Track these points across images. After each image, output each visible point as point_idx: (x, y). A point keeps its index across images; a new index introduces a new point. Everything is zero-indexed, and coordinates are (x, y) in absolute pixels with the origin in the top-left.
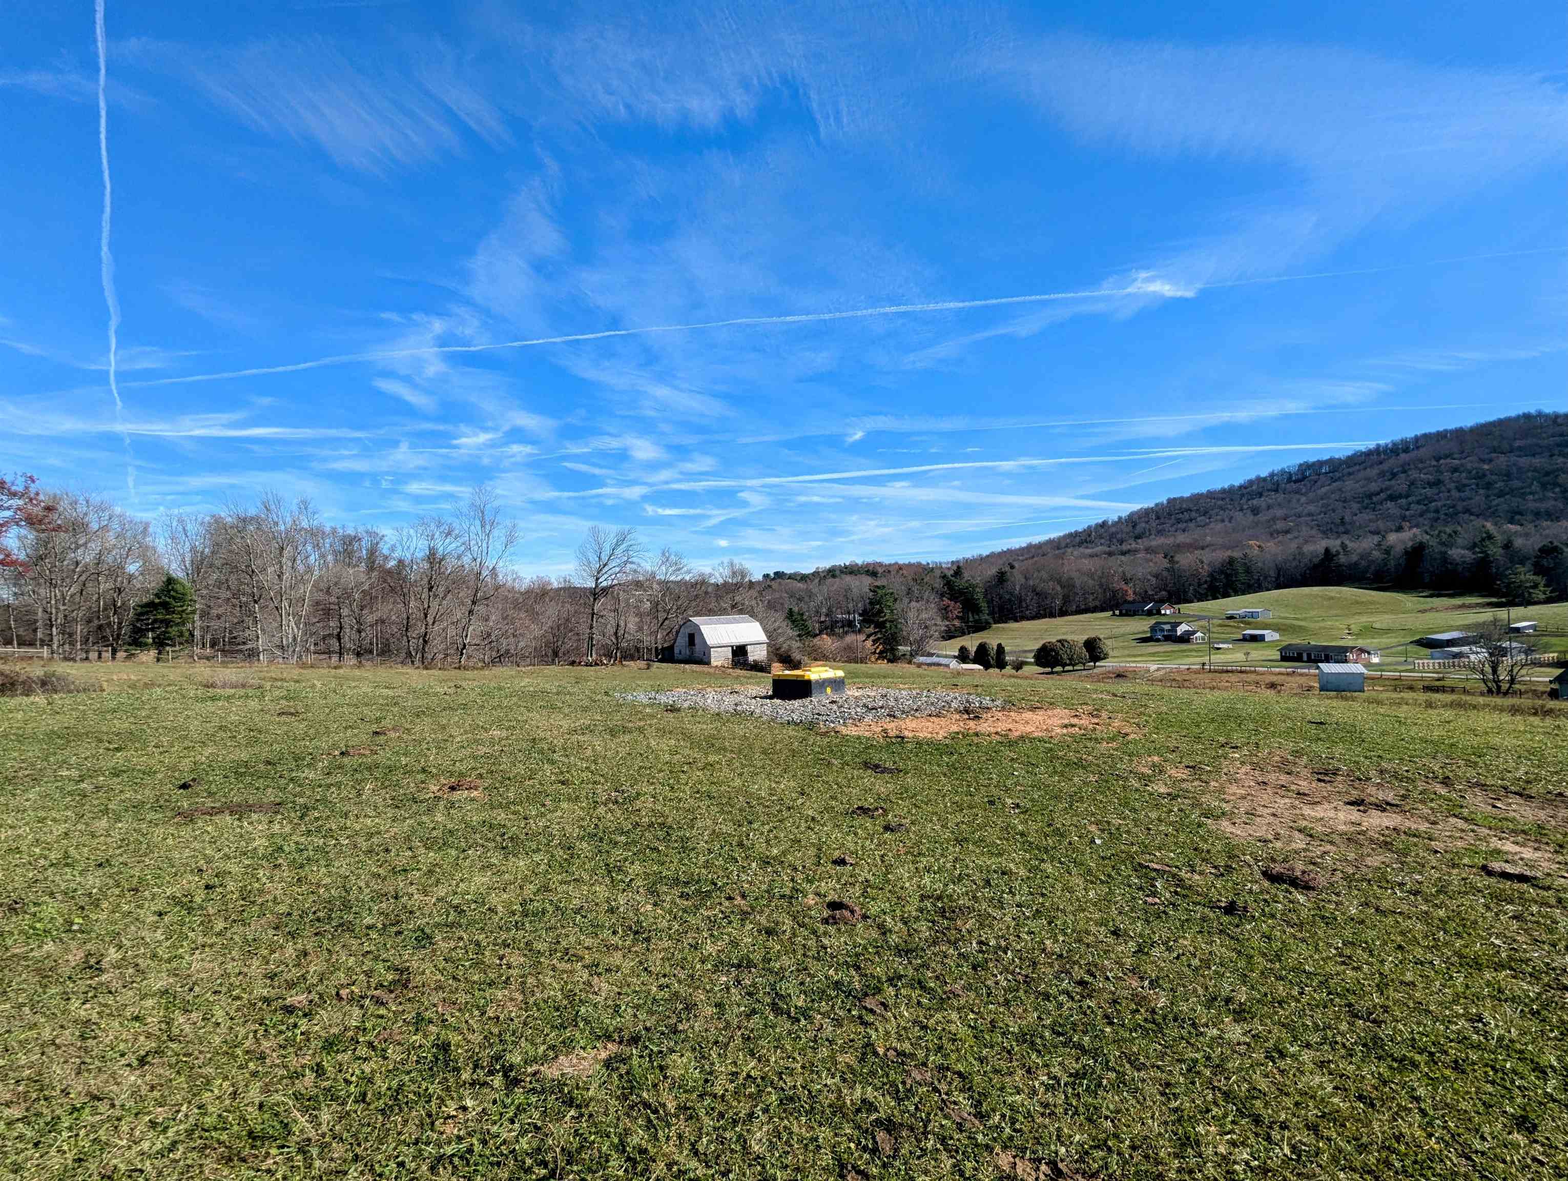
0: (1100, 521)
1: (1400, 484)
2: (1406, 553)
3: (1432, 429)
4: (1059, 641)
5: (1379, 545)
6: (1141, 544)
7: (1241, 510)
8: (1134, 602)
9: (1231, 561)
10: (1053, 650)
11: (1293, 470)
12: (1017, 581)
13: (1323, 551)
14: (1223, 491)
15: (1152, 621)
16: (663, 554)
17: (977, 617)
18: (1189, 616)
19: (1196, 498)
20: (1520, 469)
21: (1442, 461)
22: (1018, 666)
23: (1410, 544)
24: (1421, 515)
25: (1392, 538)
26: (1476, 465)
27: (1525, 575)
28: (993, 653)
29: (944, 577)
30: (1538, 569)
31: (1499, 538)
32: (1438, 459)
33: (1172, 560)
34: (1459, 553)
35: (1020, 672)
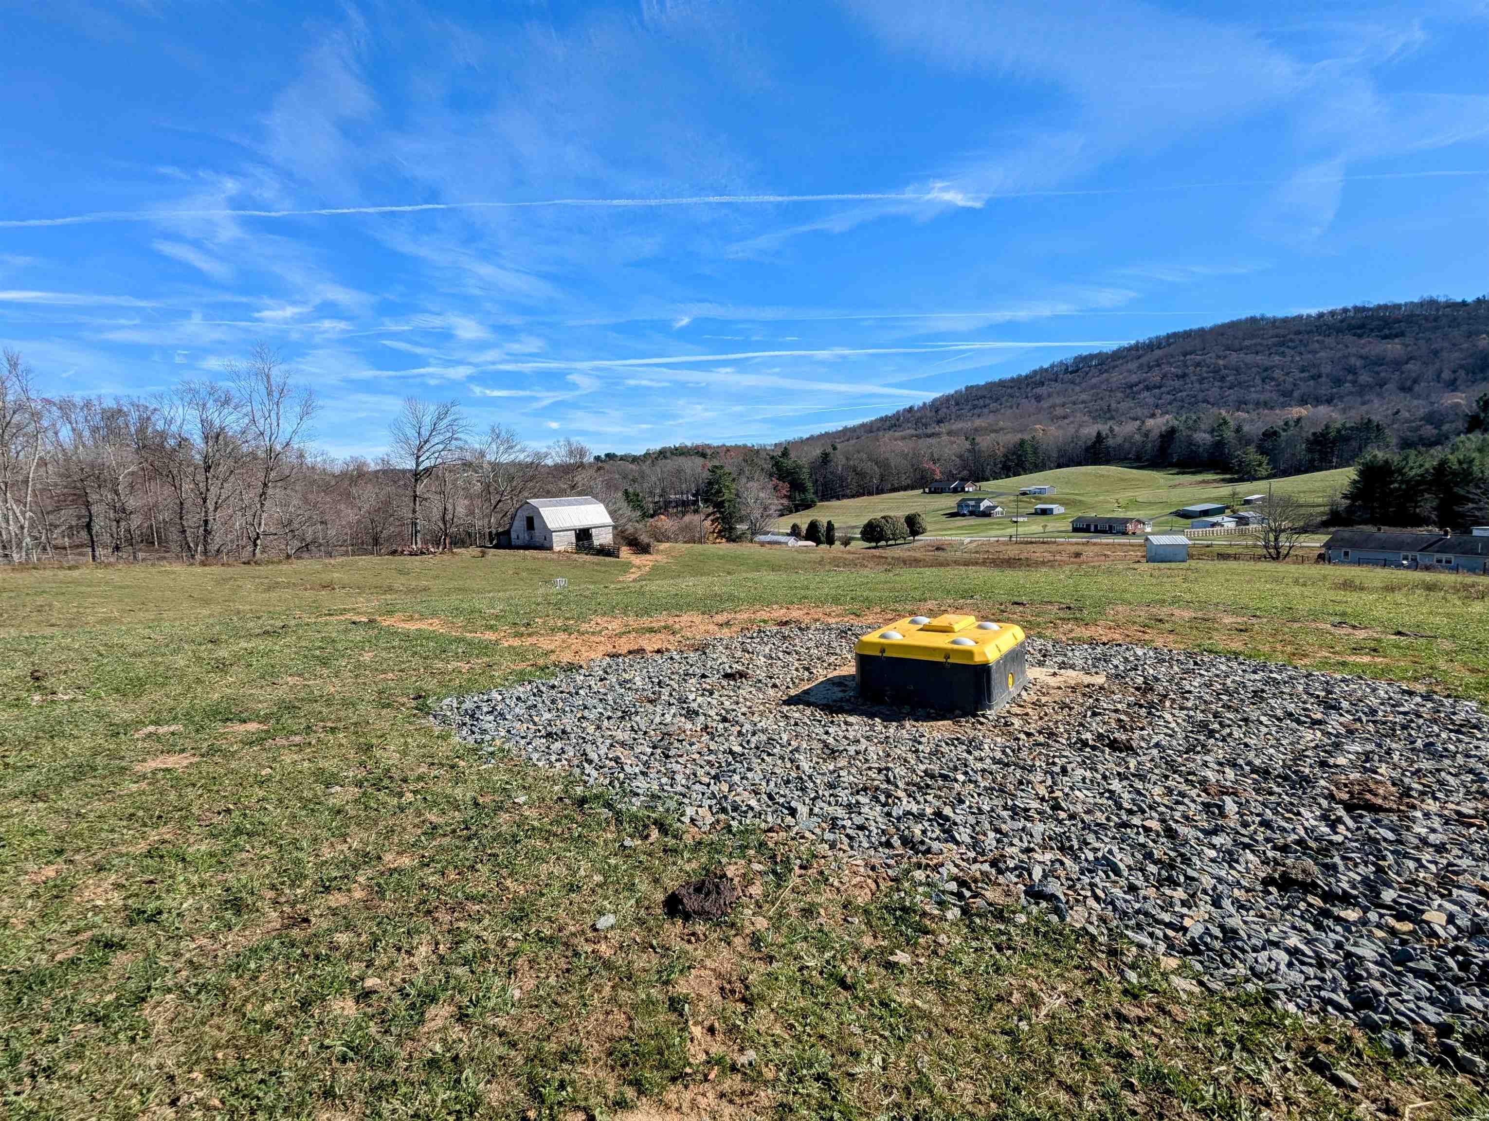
0: (908, 407)
1: (1155, 377)
2: (1162, 436)
3: (1180, 328)
4: (883, 518)
5: (1139, 429)
6: (943, 428)
7: (1027, 397)
8: (940, 481)
9: (1022, 442)
10: (878, 526)
11: (1070, 362)
12: (839, 461)
13: (1095, 434)
14: (1012, 380)
15: (958, 498)
16: (493, 431)
17: (803, 496)
18: (988, 493)
19: (990, 386)
20: (1246, 364)
21: (1188, 357)
22: (846, 542)
23: (1164, 428)
24: (1170, 404)
25: (1150, 423)
26: (1213, 361)
27: (1252, 455)
28: (823, 530)
29: (772, 458)
30: (1262, 450)
31: (1232, 424)
32: (1185, 354)
33: (973, 442)
34: (1203, 437)
35: (848, 548)
